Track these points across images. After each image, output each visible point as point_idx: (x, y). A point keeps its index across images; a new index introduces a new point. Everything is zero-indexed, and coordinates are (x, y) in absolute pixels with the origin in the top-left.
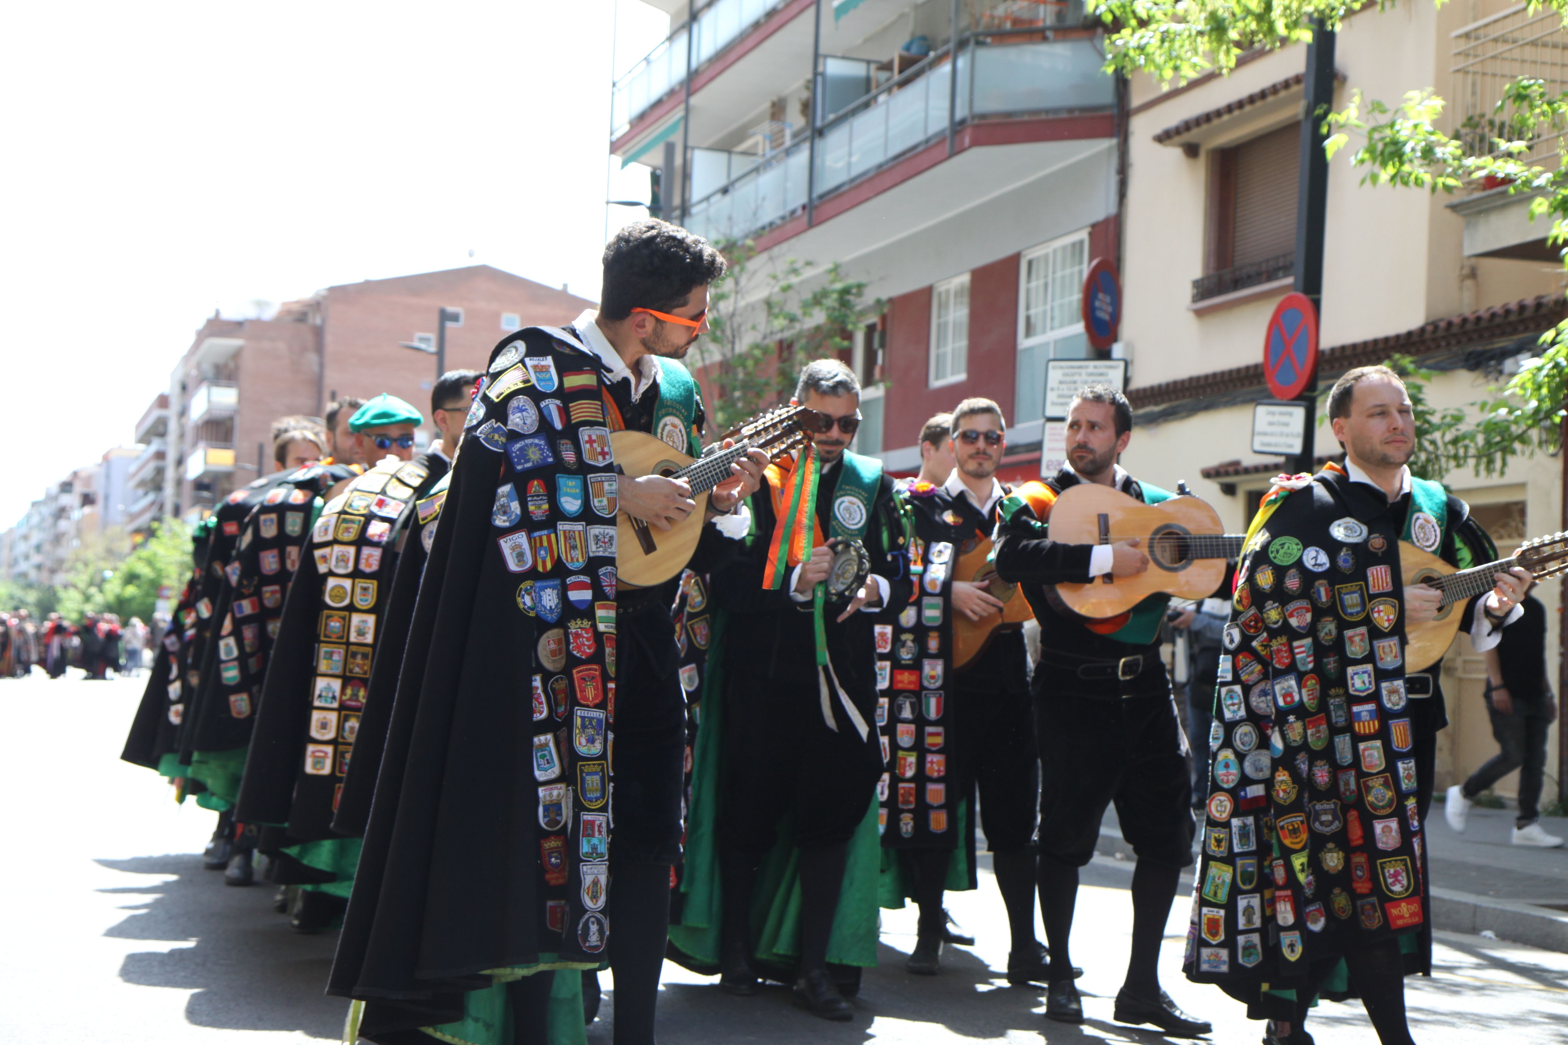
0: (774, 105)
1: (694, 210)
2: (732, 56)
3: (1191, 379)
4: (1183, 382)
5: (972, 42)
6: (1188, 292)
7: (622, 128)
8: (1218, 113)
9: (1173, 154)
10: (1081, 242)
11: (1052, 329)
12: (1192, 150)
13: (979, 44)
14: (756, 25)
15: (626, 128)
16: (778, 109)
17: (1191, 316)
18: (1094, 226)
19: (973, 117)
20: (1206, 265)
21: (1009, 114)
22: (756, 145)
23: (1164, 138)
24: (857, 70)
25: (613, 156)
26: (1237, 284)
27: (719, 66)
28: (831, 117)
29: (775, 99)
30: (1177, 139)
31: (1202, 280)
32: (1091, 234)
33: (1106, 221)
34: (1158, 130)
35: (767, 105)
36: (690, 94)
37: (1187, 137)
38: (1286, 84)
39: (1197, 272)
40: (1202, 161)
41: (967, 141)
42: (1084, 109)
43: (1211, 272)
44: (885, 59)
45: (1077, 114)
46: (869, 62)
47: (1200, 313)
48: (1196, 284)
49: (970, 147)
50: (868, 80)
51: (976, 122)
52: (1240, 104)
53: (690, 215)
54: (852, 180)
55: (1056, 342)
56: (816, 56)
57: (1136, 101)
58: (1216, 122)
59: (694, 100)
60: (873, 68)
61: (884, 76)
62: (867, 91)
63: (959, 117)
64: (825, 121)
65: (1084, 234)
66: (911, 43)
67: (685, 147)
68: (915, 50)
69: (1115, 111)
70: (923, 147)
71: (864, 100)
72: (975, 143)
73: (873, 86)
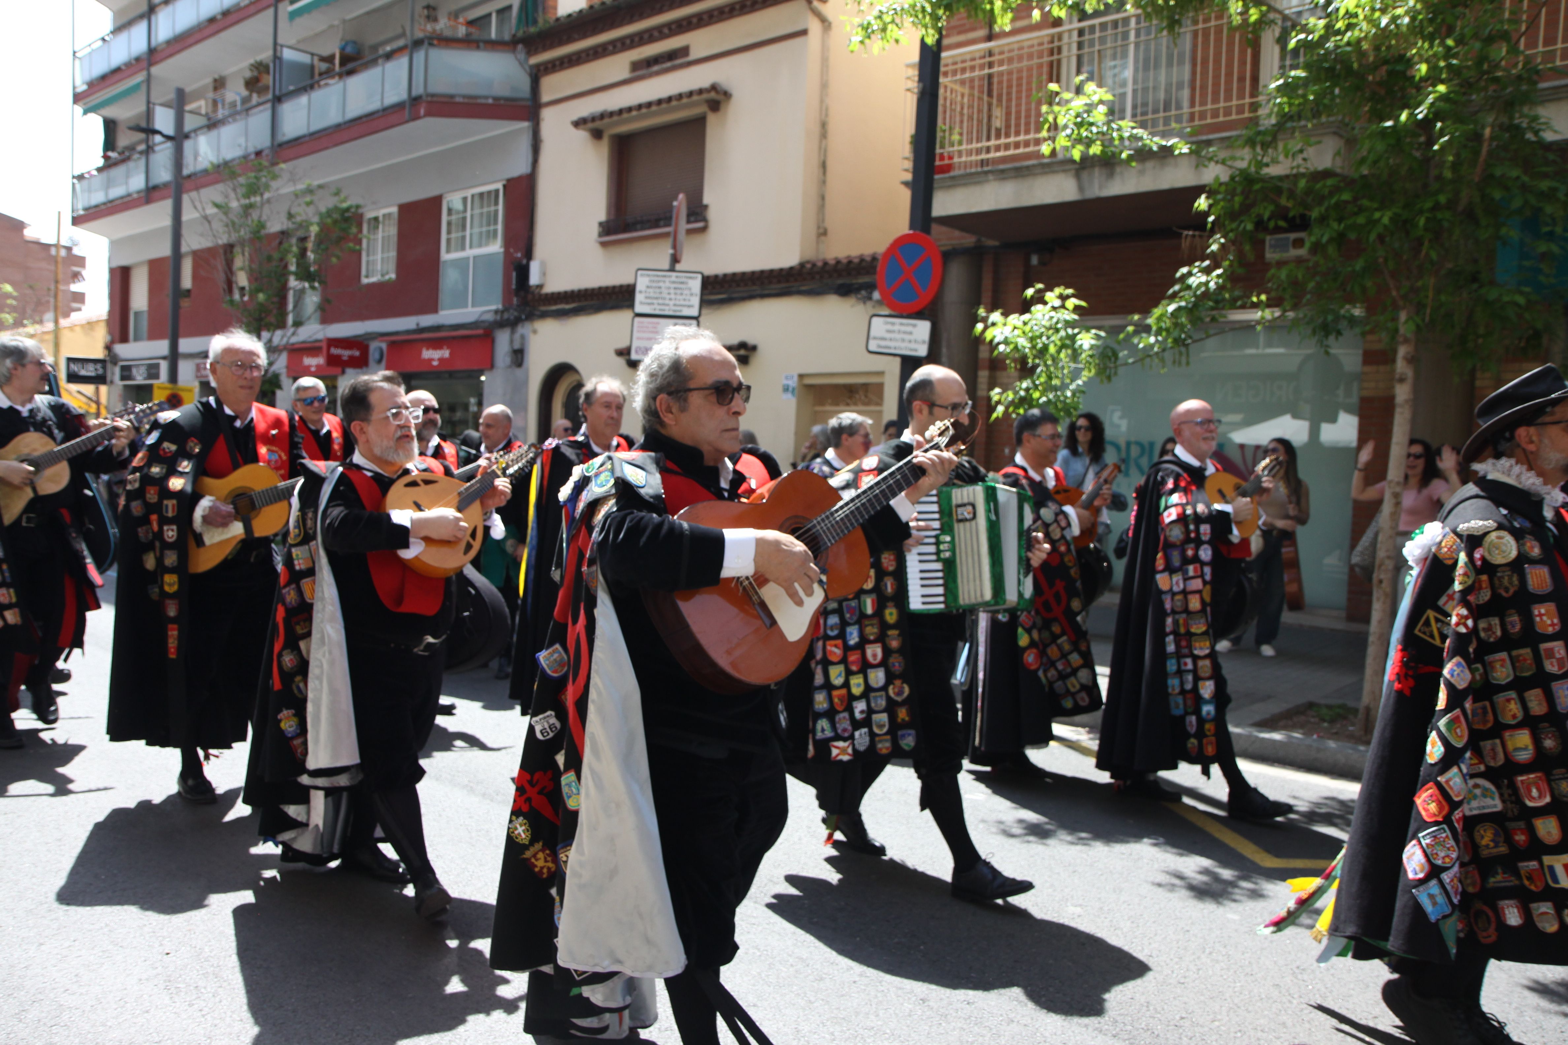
0: (215, 81)
1: (157, 148)
2: (191, 40)
3: (600, 288)
4: (593, 290)
5: (426, 42)
6: (595, 230)
7: (82, 88)
8: (630, 109)
9: (582, 135)
10: (497, 191)
11: (471, 247)
12: (597, 134)
13: (431, 44)
14: (212, 20)
15: (84, 87)
16: (219, 84)
17: (598, 246)
18: (509, 181)
19: (428, 95)
20: (609, 212)
21: (452, 96)
22: (200, 107)
23: (578, 123)
24: (305, 59)
25: (76, 106)
26: (627, 227)
28: (292, 88)
29: (217, 76)
30: (590, 125)
31: (607, 222)
32: (505, 186)
33: (519, 179)
34: (575, 118)
35: (208, 80)
36: (151, 64)
37: (598, 124)
38: (691, 94)
39: (602, 216)
40: (605, 141)
41: (422, 112)
42: (507, 99)
43: (612, 217)
44: (326, 53)
45: (502, 102)
46: (312, 54)
47: (604, 244)
48: (601, 224)
49: (424, 116)
50: (312, 67)
51: (429, 99)
52: (649, 105)
53: (154, 151)
54: (312, 134)
55: (475, 257)
56: (275, 44)
57: (545, 98)
58: (625, 115)
59: (154, 70)
60: (316, 59)
61: (324, 66)
62: (312, 76)
63: (414, 93)
64: (284, 91)
65: (499, 186)
66: (347, 44)
67: (148, 102)
68: (349, 50)
69: (529, 103)
70: (381, 114)
71: (309, 82)
72: (429, 114)
73: (317, 72)
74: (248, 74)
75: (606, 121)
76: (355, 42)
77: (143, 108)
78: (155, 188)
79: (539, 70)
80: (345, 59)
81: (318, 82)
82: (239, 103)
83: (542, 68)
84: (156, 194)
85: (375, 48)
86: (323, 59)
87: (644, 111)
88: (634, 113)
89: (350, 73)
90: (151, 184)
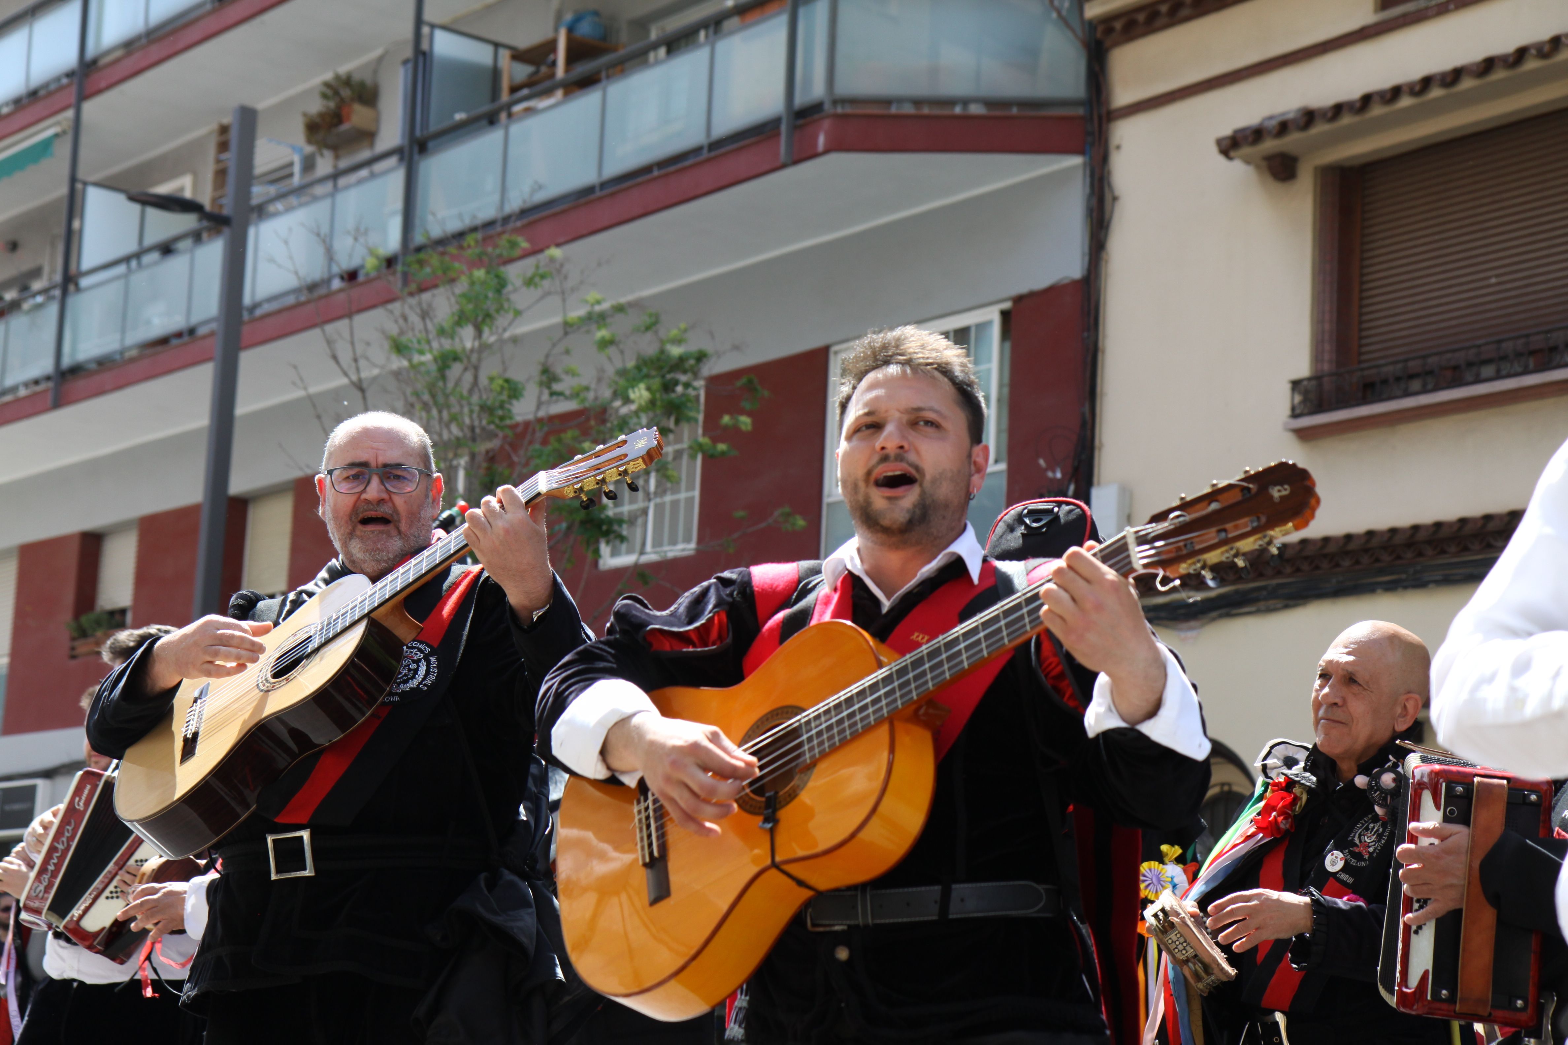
1: (84, 282)
6: (1283, 400)
9: (1239, 174)
12: (1282, 168)
17: (1288, 440)
18: (1018, 300)
19: (835, 102)
20: (1317, 356)
21: (890, 103)
23: (1233, 145)
24: (480, 54)
27: (155, 51)
30: (1269, 145)
31: (1317, 378)
32: (1005, 315)
33: (1051, 292)
34: (1226, 131)
35: (206, 129)
36: (83, 96)
37: (1291, 142)
39: (1300, 365)
40: (1306, 183)
41: (821, 140)
42: (1024, 104)
43: (1330, 367)
45: (1015, 111)
46: (497, 45)
47: (1309, 435)
48: (1300, 386)
49: (827, 151)
50: (495, 73)
53: (78, 289)
56: (418, 23)
57: (1122, 96)
58: (1377, 111)
60: (504, 56)
61: (522, 71)
62: (495, 93)
63: (800, 100)
64: (434, 127)
65: (993, 315)
66: (578, 19)
67: (73, 180)
68: (585, 29)
69: (1080, 111)
70: (705, 155)
71: (486, 108)
72: (837, 146)
73: (505, 85)
74: (316, 106)
75: (1320, 129)
76: (596, 13)
77: (63, 190)
78: (76, 370)
79: (1109, 31)
80: (576, 53)
81: (509, 106)
82: (297, 169)
83: (1118, 25)
84: (80, 384)
85: (642, 25)
86: (518, 56)
87: (1436, 93)
88: (1405, 102)
89: (586, 83)
90: (67, 361)
